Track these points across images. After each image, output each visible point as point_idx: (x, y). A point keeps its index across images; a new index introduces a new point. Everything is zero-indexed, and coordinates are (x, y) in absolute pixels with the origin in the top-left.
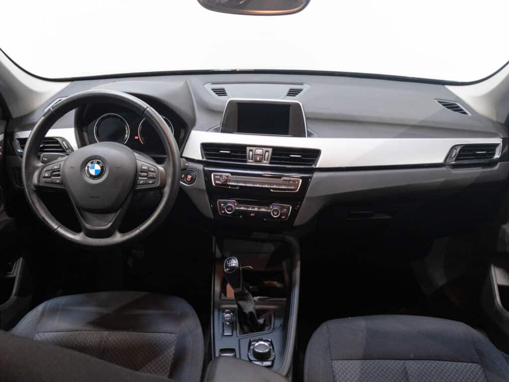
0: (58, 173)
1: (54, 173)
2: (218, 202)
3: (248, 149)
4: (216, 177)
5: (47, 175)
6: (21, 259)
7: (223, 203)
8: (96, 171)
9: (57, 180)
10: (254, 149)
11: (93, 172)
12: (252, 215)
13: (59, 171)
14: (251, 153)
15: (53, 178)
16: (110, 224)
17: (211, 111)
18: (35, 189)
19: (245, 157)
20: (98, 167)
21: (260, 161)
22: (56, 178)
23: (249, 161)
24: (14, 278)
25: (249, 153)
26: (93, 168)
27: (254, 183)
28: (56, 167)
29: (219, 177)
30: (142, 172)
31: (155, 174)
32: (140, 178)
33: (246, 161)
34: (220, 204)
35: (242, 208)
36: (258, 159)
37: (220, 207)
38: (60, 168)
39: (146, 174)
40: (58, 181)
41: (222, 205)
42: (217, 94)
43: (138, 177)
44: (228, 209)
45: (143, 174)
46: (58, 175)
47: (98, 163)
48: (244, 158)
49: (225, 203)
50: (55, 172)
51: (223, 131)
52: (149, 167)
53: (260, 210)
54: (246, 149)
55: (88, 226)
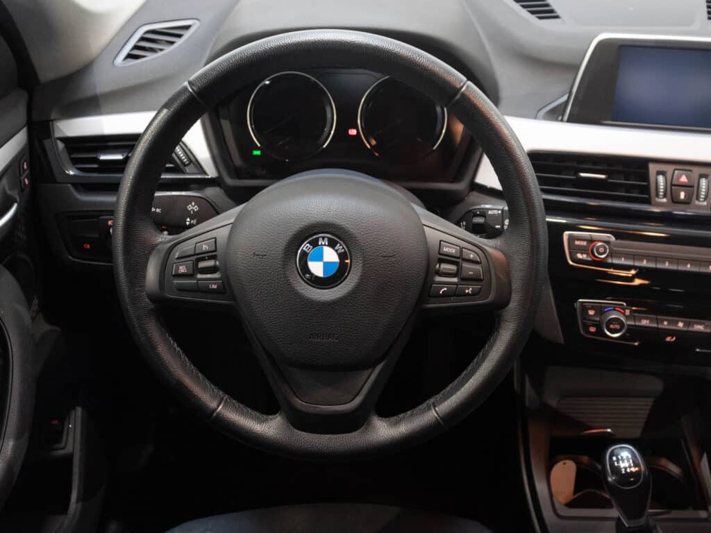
0: (211, 263)
1: (202, 265)
2: (577, 305)
3: (653, 168)
4: (577, 243)
5: (182, 269)
6: (79, 410)
7: (592, 308)
8: (327, 265)
9: (212, 280)
10: (669, 169)
11: (317, 268)
12: (668, 339)
13: (214, 257)
14: (661, 179)
15: (199, 276)
16: (358, 400)
17: (535, 61)
18: (152, 306)
19: (646, 190)
20: (330, 255)
21: (686, 202)
22: (209, 276)
23: (660, 200)
24: (69, 459)
25: (657, 180)
26: (319, 258)
27: (679, 260)
28: (205, 247)
29: (584, 243)
30: (441, 261)
31: (478, 267)
32: (438, 279)
33: (648, 201)
34: (585, 309)
35: (645, 322)
36: (682, 195)
37: (583, 318)
38: (215, 251)
39: (453, 268)
40: (214, 287)
41: (591, 313)
42: (533, 13)
43: (433, 277)
44: (612, 326)
45: (445, 267)
46: (213, 270)
47: (332, 244)
48: (644, 192)
49: (601, 310)
50: (203, 259)
51: (575, 119)
52: (461, 249)
53: (690, 329)
54: (647, 169)
55: (299, 403)
